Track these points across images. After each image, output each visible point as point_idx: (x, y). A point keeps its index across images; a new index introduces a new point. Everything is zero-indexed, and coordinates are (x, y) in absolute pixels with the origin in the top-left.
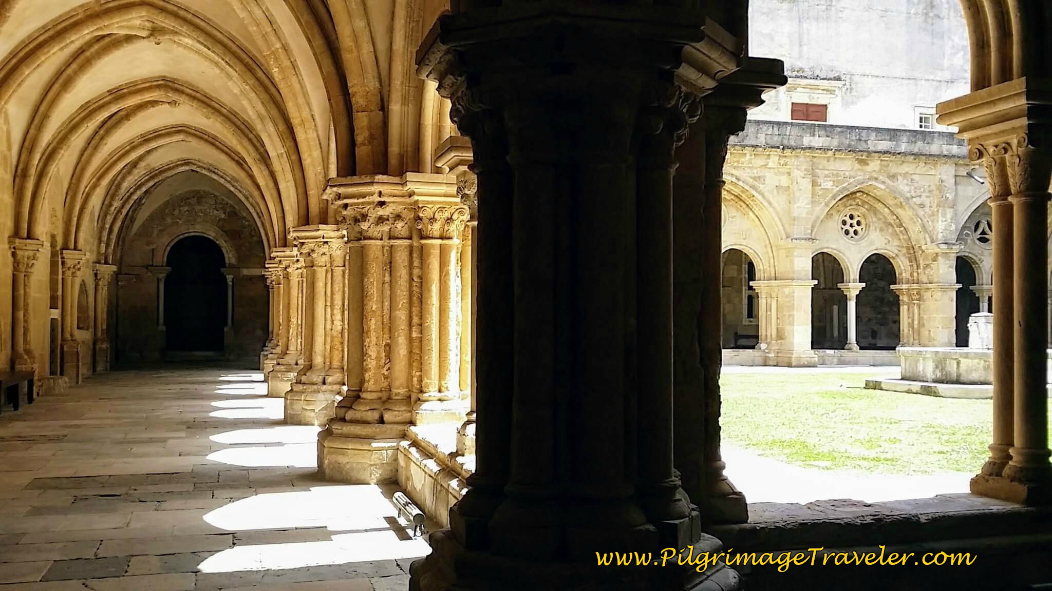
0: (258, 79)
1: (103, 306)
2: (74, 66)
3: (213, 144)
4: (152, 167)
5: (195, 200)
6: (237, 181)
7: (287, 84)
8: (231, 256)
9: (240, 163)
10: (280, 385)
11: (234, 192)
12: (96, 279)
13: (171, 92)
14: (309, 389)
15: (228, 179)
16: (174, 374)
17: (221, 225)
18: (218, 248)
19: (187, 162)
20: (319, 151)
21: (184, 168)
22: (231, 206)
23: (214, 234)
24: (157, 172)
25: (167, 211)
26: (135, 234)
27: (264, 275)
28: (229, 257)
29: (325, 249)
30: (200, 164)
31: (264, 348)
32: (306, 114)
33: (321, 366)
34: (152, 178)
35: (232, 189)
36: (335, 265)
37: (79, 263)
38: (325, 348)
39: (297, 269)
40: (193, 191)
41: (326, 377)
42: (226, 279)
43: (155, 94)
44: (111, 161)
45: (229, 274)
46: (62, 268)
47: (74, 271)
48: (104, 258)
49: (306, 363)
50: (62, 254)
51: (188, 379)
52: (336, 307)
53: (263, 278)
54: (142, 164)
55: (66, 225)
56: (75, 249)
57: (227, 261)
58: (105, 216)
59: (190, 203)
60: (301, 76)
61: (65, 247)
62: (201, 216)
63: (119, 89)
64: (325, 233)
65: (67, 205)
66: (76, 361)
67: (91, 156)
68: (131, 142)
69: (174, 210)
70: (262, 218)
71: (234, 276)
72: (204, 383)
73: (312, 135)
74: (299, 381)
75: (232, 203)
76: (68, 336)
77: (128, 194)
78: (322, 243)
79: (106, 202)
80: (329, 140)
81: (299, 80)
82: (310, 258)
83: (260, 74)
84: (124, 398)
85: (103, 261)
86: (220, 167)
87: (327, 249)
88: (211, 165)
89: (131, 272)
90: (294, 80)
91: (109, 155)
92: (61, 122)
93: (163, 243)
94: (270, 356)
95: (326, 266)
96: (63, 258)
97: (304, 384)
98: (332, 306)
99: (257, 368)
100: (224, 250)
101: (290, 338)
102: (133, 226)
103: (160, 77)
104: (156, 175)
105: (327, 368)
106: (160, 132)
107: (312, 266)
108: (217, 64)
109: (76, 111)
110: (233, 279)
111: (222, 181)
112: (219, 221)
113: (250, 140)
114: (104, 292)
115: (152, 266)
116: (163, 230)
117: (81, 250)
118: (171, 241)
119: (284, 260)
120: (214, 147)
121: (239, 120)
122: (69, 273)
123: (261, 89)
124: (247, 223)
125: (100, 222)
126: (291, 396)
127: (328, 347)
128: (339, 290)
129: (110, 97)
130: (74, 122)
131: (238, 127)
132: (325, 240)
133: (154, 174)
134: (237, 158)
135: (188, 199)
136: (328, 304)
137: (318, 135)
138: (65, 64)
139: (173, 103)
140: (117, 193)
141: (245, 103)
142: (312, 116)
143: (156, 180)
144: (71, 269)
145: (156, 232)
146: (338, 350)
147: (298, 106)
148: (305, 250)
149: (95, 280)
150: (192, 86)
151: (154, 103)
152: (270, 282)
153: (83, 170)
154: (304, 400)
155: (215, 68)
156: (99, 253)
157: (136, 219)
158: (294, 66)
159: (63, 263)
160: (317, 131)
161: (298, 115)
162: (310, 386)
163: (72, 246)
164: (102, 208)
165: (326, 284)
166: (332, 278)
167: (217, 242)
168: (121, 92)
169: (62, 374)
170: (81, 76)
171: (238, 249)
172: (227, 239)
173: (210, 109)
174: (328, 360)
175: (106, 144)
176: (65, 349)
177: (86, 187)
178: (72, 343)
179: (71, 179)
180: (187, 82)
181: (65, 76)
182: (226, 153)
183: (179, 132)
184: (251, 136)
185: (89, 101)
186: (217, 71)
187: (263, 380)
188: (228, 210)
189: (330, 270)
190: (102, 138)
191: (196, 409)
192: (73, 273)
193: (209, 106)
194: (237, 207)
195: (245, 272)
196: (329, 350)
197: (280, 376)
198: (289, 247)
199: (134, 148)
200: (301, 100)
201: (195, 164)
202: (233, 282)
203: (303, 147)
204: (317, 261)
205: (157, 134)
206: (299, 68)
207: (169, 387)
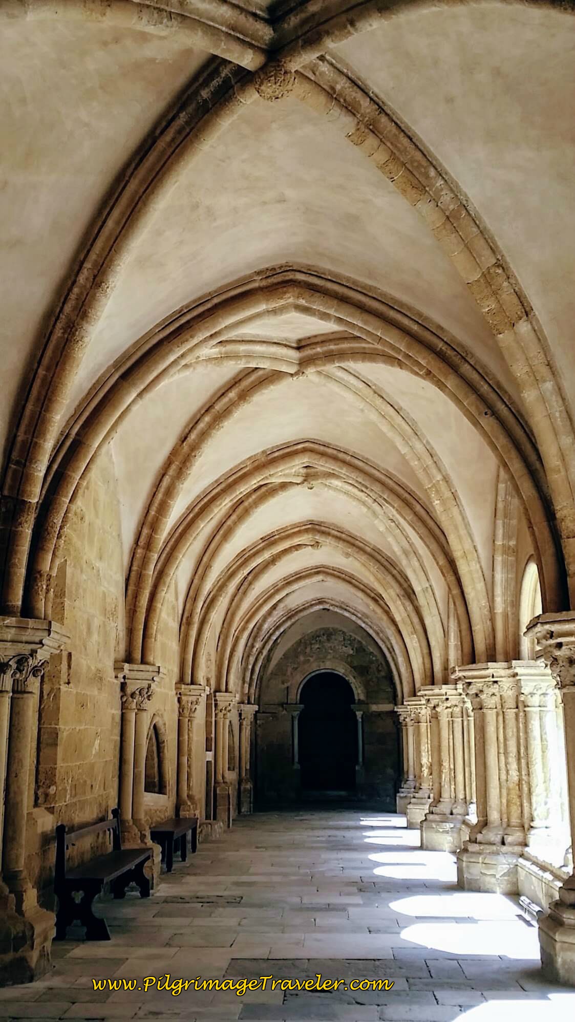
0: (416, 514)
1: (247, 745)
2: (234, 517)
3: (350, 583)
4: (289, 608)
5: (325, 637)
6: (367, 617)
7: (448, 516)
8: (360, 692)
9: (377, 599)
10: (435, 837)
11: (365, 628)
12: (241, 719)
13: (319, 535)
14: (487, 849)
15: (360, 615)
16: (313, 817)
17: (348, 660)
18: (347, 684)
19: (321, 601)
20: (482, 584)
21: (318, 607)
22: (359, 642)
23: (343, 671)
24: (293, 612)
25: (299, 650)
26: (271, 674)
27: (397, 712)
28: (358, 694)
29: (495, 689)
30: (333, 602)
31: (400, 790)
32: (468, 546)
33: (498, 822)
34: (289, 618)
35: (363, 625)
36: (507, 706)
37: (230, 704)
38: (501, 802)
39: (447, 708)
40: (323, 629)
41: (505, 836)
42: (355, 716)
43: (304, 538)
44: (258, 604)
45: (358, 711)
46: (215, 710)
47: (225, 712)
48: (247, 698)
49: (481, 819)
50: (215, 696)
51: (331, 823)
52: (511, 754)
53: (394, 715)
54: (281, 605)
55: (218, 668)
56: (227, 691)
57: (356, 698)
58: (248, 656)
59: (320, 641)
60: (462, 506)
61: (218, 690)
62: (330, 653)
63: (272, 535)
64: (495, 672)
65: (219, 649)
66: (227, 804)
67: (241, 600)
68: (275, 585)
69: (306, 648)
70: (393, 653)
71: (364, 712)
72: (348, 828)
73: (475, 566)
74: (473, 839)
75: (360, 639)
76: (220, 778)
77: (268, 635)
78: (491, 683)
79: (249, 644)
80: (493, 571)
81: (460, 511)
82: (478, 699)
83: (418, 508)
84: (279, 847)
85: (246, 702)
86: (351, 604)
87: (497, 690)
88: (343, 602)
89: (267, 711)
90: (455, 511)
91: (256, 599)
92: (221, 571)
93: (297, 680)
94: (413, 800)
95: (496, 708)
96: (216, 700)
97: (480, 843)
98: (506, 753)
99: (391, 809)
100: (353, 686)
101: (443, 784)
102: (269, 666)
103: (308, 521)
104: (293, 616)
105: (505, 825)
106: (301, 575)
107: (481, 709)
108: (364, 503)
109: (233, 560)
110: (362, 716)
111: (354, 618)
112: (348, 656)
113: (393, 576)
114: (247, 731)
115: (287, 703)
116: (296, 669)
117: (231, 692)
118: (304, 678)
119: (432, 699)
120: (351, 585)
121: (383, 557)
122: (221, 715)
123: (420, 524)
124: (374, 658)
125: (243, 663)
126: (467, 858)
127: (504, 801)
128: (513, 735)
129: (263, 544)
130: (231, 570)
131: (382, 565)
132: (495, 679)
133: (291, 615)
134: (373, 595)
135: (319, 637)
136: (502, 751)
137: (481, 567)
138: (225, 516)
139: (316, 545)
140: (259, 635)
141: (390, 539)
142: (475, 547)
143: (293, 620)
144: (223, 711)
145: (290, 669)
146: (516, 804)
147: (460, 538)
148: (473, 690)
149: (239, 720)
150: (338, 527)
151: (298, 547)
152: (403, 719)
153: (233, 614)
154: (483, 863)
155: (362, 507)
156: (242, 694)
157: (272, 658)
158: (455, 497)
159: (216, 705)
160: (479, 562)
161: (460, 547)
162: (486, 846)
163: (223, 688)
164: (245, 649)
165: (497, 729)
166: (504, 721)
167: (347, 679)
168: (272, 539)
169: (215, 818)
170: (240, 526)
171: (366, 685)
172: (356, 674)
173: (355, 548)
174: (505, 816)
175: (254, 589)
176: (218, 792)
177: (235, 631)
178: (223, 785)
179: (223, 624)
180: (333, 524)
181: (225, 527)
182: (363, 591)
183: (318, 573)
184: (395, 572)
185: (245, 549)
186: (365, 510)
187: (406, 826)
188: (356, 646)
189: (501, 712)
190: (250, 584)
191: (358, 864)
192: (224, 715)
193: (354, 545)
194: (364, 643)
195: (374, 708)
196: (505, 804)
197: (434, 826)
198: (437, 685)
199: (277, 591)
200: (463, 532)
201: (327, 603)
202: (362, 718)
203: (466, 581)
204: (486, 703)
205: (298, 577)
206: (459, 499)
207: (317, 833)
